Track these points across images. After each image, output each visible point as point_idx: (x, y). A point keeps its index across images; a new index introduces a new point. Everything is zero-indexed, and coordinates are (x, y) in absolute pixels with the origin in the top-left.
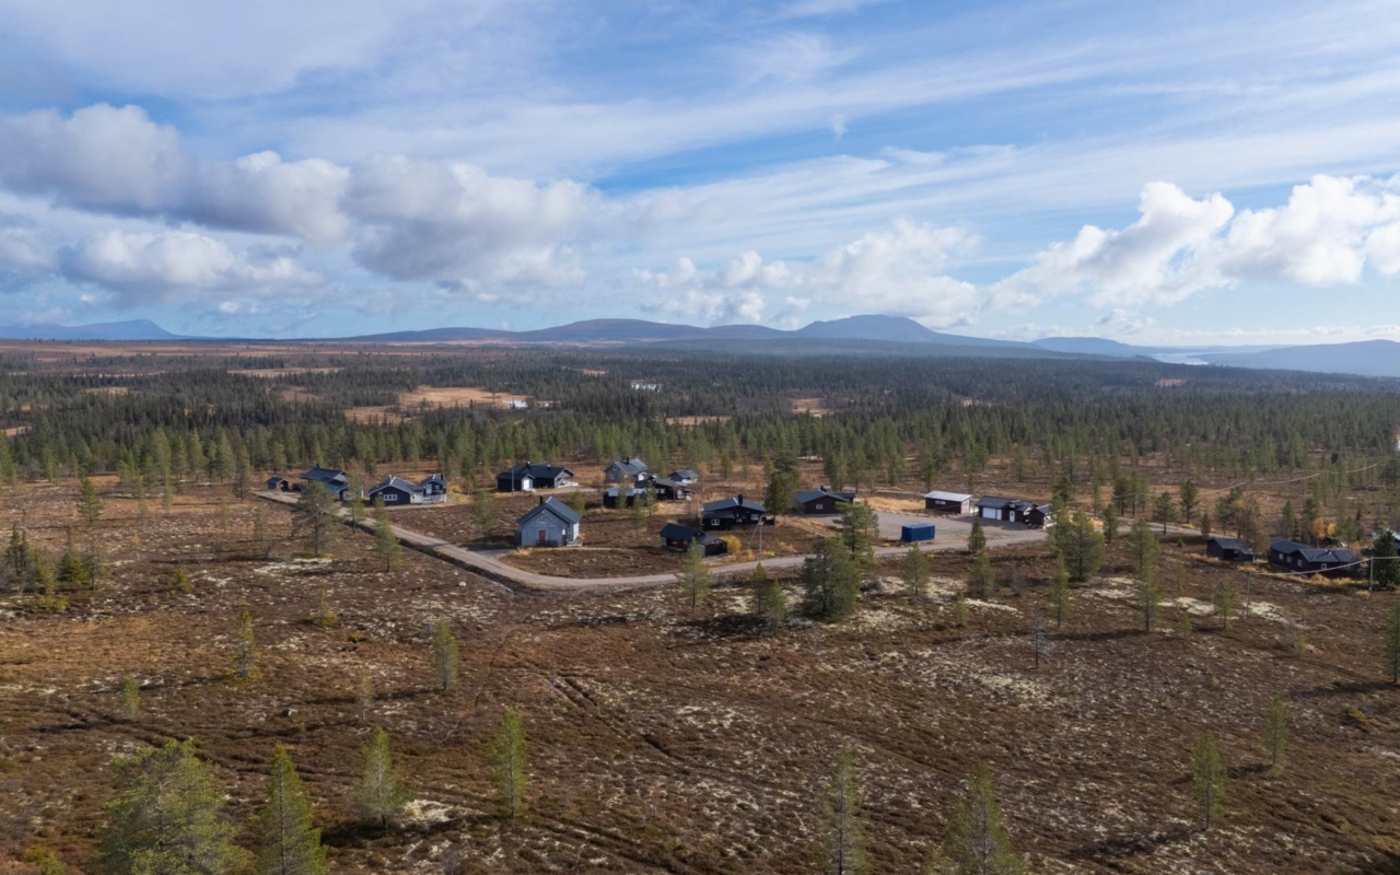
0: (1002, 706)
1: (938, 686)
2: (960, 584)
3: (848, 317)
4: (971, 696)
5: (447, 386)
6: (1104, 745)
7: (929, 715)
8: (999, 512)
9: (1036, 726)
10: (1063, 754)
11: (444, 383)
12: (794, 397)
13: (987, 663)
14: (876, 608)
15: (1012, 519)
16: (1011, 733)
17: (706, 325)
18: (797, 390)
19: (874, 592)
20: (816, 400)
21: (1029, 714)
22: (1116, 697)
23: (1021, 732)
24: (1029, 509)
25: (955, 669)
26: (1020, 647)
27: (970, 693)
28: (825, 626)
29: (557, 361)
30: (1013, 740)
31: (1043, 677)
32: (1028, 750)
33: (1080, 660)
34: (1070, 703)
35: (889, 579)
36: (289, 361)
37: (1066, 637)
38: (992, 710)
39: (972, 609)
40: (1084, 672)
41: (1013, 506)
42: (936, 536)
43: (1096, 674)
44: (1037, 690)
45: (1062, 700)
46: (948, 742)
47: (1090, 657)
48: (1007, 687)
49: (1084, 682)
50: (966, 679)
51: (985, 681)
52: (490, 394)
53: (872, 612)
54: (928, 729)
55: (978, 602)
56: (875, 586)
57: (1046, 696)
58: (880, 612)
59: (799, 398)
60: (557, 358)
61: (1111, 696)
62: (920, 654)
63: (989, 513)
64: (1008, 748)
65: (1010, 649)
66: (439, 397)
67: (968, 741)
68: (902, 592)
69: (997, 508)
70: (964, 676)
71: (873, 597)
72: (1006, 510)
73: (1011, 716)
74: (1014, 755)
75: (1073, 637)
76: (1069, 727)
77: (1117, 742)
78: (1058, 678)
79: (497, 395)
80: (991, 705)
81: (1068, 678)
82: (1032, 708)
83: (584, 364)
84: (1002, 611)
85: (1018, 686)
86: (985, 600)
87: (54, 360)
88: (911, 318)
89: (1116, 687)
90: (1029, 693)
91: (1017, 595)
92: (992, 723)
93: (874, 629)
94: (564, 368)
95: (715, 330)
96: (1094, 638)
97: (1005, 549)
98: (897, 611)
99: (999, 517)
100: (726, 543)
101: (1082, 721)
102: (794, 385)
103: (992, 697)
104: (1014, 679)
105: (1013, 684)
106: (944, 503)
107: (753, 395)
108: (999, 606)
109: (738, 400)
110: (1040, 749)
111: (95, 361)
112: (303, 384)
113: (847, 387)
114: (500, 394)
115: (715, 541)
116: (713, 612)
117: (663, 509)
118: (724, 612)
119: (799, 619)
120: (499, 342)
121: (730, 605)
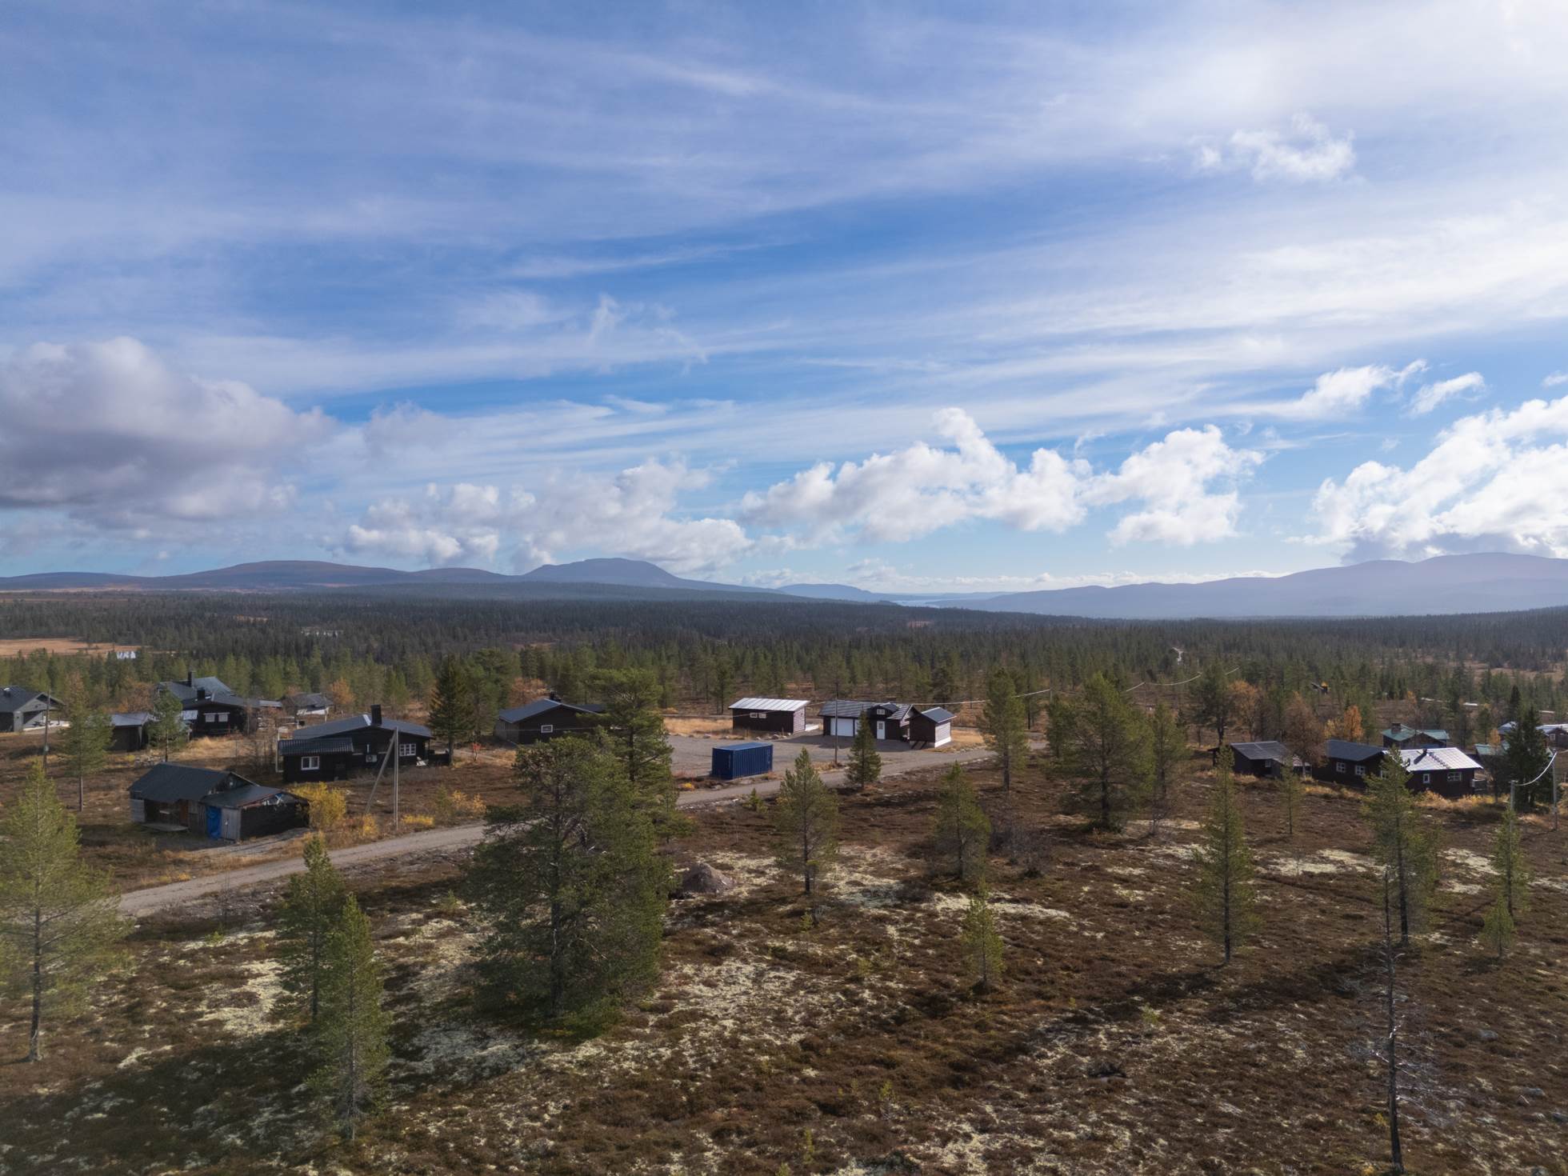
3: (583, 560)
14: (716, 954)
15: (881, 734)
19: (697, 898)
24: (908, 715)
35: (722, 857)
41: (881, 712)
42: (774, 765)
53: (708, 971)
56: (696, 880)
58: (731, 964)
60: (202, 603)
63: (840, 728)
68: (766, 890)
69: (854, 718)
71: (699, 915)
72: (870, 721)
79: (94, 645)
83: (240, 609)
84: (1041, 923)
93: (733, 1043)
100: (305, 803)
102: (519, 630)
106: (763, 716)
114: (100, 645)
115: (274, 798)
116: (129, 1042)
117: (209, 749)
118: (174, 1038)
119: (461, 1037)
120: (127, 589)
121: (215, 1005)
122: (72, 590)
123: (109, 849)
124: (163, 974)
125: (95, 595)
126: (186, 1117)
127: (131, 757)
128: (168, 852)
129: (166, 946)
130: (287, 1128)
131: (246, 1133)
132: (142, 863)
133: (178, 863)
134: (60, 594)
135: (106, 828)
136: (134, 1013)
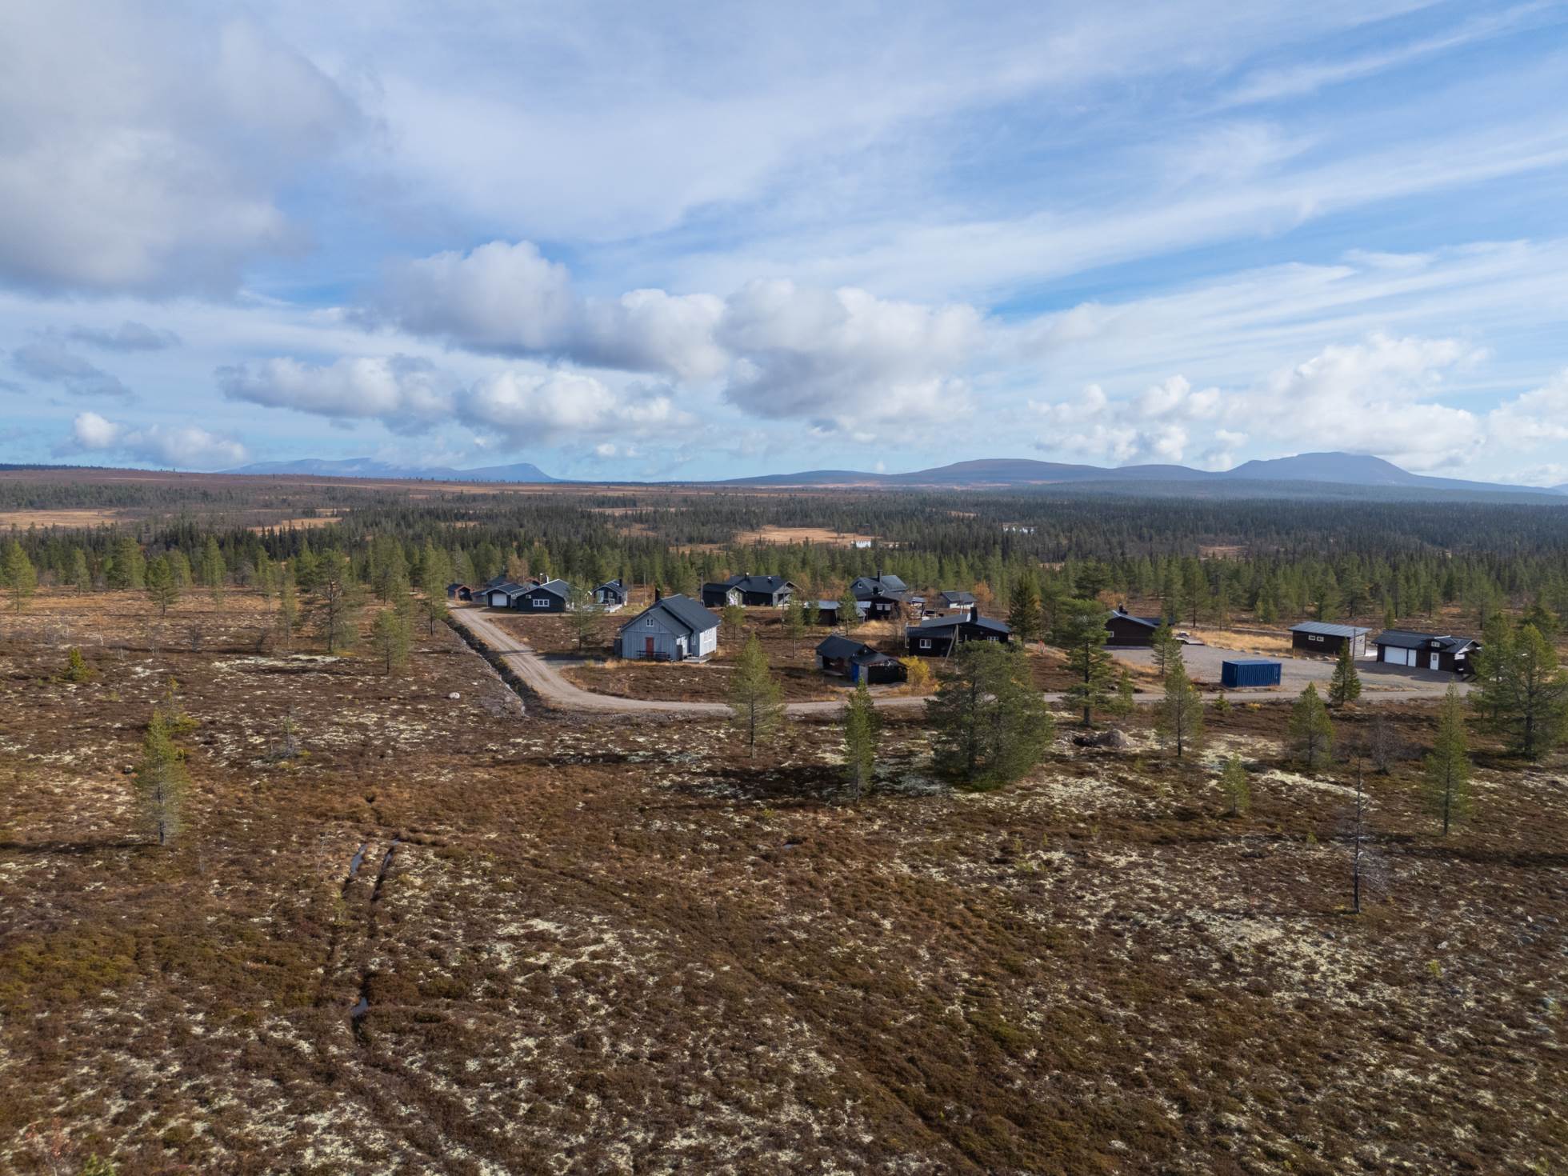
0: (1230, 993)
1: (1104, 928)
2: (1274, 747)
3: (1295, 455)
4: (1165, 958)
5: (794, 526)
6: (1460, 1133)
7: (1037, 995)
8: (1413, 655)
9: (1290, 1052)
10: (1329, 1144)
11: (791, 523)
12: (1205, 544)
13: (1246, 891)
14: (1083, 774)
15: (1435, 664)
16: (1213, 1066)
17: (1113, 466)
18: (1212, 536)
19: (1101, 749)
20: (1235, 548)
21: (1286, 1019)
22: (1535, 1001)
23: (1246, 1065)
24: (1465, 649)
25: (1164, 895)
26: (1341, 865)
27: (1168, 951)
28: (959, 796)
29: (924, 502)
30: (1210, 1087)
31: (1361, 935)
32: (1233, 1119)
33: (1471, 903)
34: (1406, 1002)
35: (1145, 732)
36: (643, 500)
37: (1457, 854)
38: (1196, 997)
39: (1274, 789)
40: (1468, 932)
41: (1436, 645)
42: (1282, 682)
43: (1500, 938)
44: (1332, 960)
45: (1387, 993)
46: (1035, 1070)
47: (1498, 898)
48: (1262, 948)
49: (1462, 955)
50: (1174, 921)
51: (1215, 928)
52: (835, 535)
53: (1070, 780)
54: (1010, 1031)
55: (1297, 778)
56: (1111, 740)
57: (1350, 978)
58: (1088, 780)
59: (1213, 545)
60: (925, 499)
61: (1521, 994)
62: (1109, 858)
63: (1394, 656)
64: (1186, 1107)
65: (1313, 868)
66: (778, 536)
67: (1088, 1073)
68: (1153, 752)
69: (1408, 649)
70: (1174, 913)
71: (1092, 757)
72: (1424, 652)
73: (1238, 1020)
74: (1192, 1130)
75: (1473, 855)
76: (1379, 1067)
77: (1503, 1129)
78: (1400, 940)
79: (842, 534)
80: (1202, 985)
81: (1424, 942)
82: (1301, 1005)
83: (954, 505)
84: (1336, 797)
85: (1290, 947)
86: (1310, 776)
87: (424, 497)
88: (1381, 457)
89: (1543, 975)
90: (1311, 968)
91: (1383, 772)
92: (1179, 1032)
93: (1050, 808)
94: (928, 510)
95: (1122, 471)
96: (1521, 861)
97: (1402, 704)
98: (1122, 782)
99: (1412, 662)
100: (904, 667)
101: (1422, 1053)
102: (1207, 530)
103: (1216, 966)
104: (1288, 931)
105: (1279, 941)
106: (1322, 639)
107: (1151, 539)
108: (1333, 788)
109: (1128, 544)
110: (1272, 1120)
111: (461, 498)
112: (647, 521)
113: (1278, 533)
114: (846, 535)
115: (886, 662)
116: (786, 758)
117: (874, 628)
118: (805, 760)
119: (920, 781)
120: (869, 485)
121: (825, 751)
122: (831, 486)
123: (802, 681)
124: (807, 737)
125: (846, 491)
126: (801, 785)
127: (828, 629)
128: (830, 686)
129: (813, 727)
130: (836, 795)
131: (820, 794)
132: (816, 690)
133: (833, 692)
134: (822, 490)
135: (804, 670)
136: (791, 750)
